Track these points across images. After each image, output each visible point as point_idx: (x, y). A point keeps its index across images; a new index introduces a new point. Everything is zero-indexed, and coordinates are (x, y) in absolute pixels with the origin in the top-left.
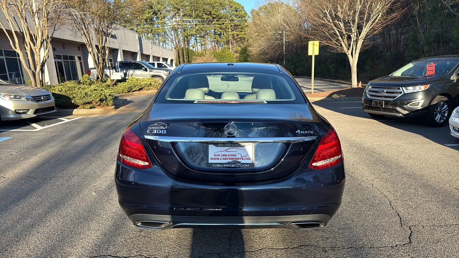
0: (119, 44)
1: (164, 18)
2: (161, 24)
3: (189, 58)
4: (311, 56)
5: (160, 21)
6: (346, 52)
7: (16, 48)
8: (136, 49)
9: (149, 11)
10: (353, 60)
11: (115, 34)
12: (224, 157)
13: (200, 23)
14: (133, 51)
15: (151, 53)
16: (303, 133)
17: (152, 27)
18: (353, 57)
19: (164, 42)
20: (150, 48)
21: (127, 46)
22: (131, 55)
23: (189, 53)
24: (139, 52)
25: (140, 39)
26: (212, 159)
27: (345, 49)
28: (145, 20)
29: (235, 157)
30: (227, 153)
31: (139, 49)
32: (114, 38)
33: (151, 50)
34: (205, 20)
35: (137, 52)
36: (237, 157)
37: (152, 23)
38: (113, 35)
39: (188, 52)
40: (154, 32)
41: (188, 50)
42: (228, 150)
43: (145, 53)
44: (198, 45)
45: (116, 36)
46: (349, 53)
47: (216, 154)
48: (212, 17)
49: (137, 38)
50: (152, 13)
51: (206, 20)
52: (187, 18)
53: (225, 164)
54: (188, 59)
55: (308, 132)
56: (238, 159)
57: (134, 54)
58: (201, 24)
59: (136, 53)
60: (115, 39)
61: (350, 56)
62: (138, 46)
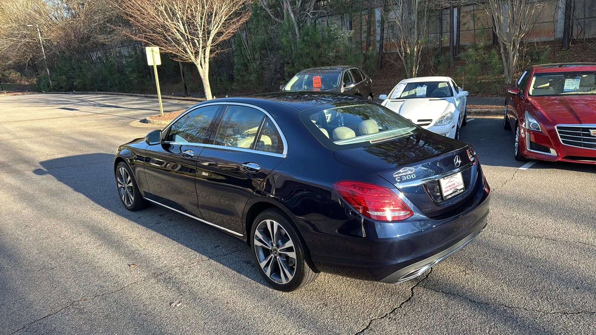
4: (152, 66)
6: (194, 62)
10: (203, 71)
12: (450, 188)
18: (203, 67)
26: (445, 192)
27: (193, 57)
36: (455, 185)
42: (451, 181)
46: (197, 63)
61: (199, 67)
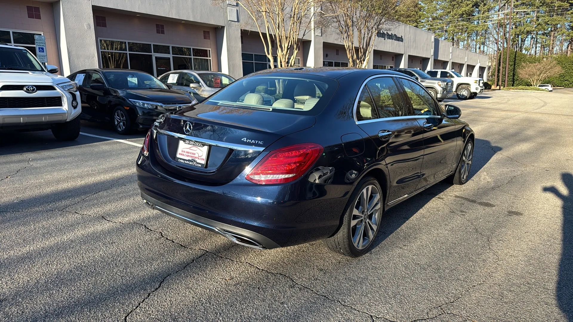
0: (405, 48)
1: (488, 11)
2: (481, 19)
3: (515, 65)
5: (482, 15)
7: (269, 54)
8: (429, 53)
9: (467, 3)
11: (401, 36)
12: (188, 154)
13: (547, 14)
14: (424, 56)
15: (450, 58)
16: (249, 142)
17: (468, 25)
19: (483, 44)
20: (451, 52)
21: (416, 50)
22: (421, 61)
23: (516, 59)
24: (432, 57)
25: (437, 42)
26: (179, 154)
28: (460, 15)
29: (194, 156)
30: (190, 151)
31: (432, 53)
32: (399, 41)
33: (451, 54)
34: (556, 8)
35: (429, 57)
36: (195, 156)
37: (469, 19)
38: (399, 37)
39: (515, 57)
40: (471, 30)
41: (516, 54)
42: (192, 148)
43: (440, 58)
44: (538, 46)
45: (403, 38)
47: (184, 150)
48: (569, 3)
49: (433, 40)
50: (471, 5)
51: (557, 10)
52: (524, 9)
53: (187, 160)
54: (513, 67)
55: (255, 142)
56: (196, 158)
57: (424, 61)
58: (548, 16)
59: (428, 59)
60: (401, 41)
62: (432, 51)
